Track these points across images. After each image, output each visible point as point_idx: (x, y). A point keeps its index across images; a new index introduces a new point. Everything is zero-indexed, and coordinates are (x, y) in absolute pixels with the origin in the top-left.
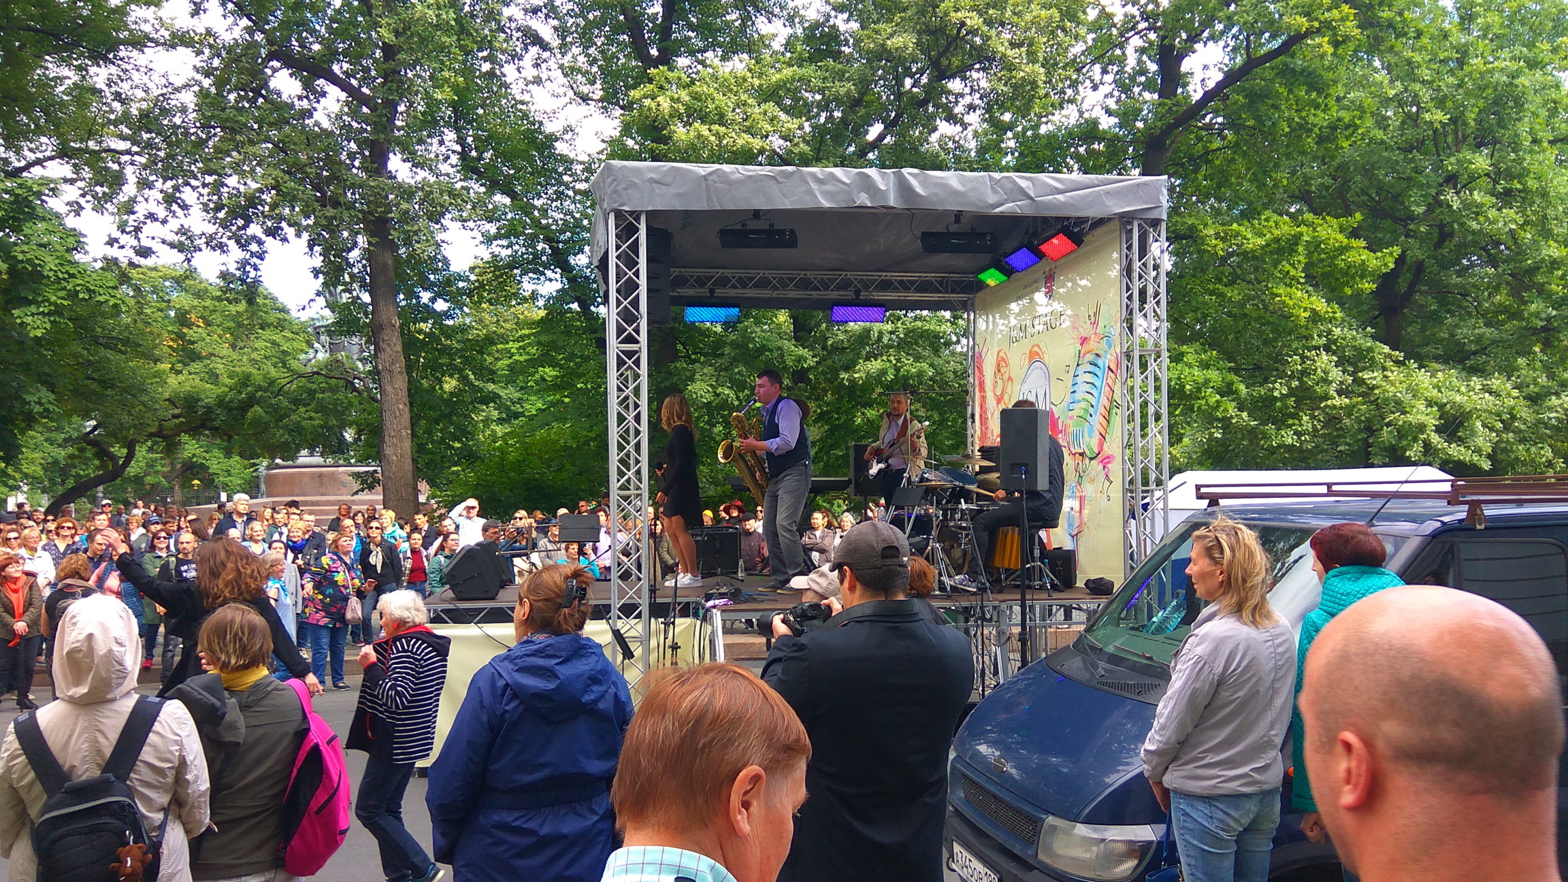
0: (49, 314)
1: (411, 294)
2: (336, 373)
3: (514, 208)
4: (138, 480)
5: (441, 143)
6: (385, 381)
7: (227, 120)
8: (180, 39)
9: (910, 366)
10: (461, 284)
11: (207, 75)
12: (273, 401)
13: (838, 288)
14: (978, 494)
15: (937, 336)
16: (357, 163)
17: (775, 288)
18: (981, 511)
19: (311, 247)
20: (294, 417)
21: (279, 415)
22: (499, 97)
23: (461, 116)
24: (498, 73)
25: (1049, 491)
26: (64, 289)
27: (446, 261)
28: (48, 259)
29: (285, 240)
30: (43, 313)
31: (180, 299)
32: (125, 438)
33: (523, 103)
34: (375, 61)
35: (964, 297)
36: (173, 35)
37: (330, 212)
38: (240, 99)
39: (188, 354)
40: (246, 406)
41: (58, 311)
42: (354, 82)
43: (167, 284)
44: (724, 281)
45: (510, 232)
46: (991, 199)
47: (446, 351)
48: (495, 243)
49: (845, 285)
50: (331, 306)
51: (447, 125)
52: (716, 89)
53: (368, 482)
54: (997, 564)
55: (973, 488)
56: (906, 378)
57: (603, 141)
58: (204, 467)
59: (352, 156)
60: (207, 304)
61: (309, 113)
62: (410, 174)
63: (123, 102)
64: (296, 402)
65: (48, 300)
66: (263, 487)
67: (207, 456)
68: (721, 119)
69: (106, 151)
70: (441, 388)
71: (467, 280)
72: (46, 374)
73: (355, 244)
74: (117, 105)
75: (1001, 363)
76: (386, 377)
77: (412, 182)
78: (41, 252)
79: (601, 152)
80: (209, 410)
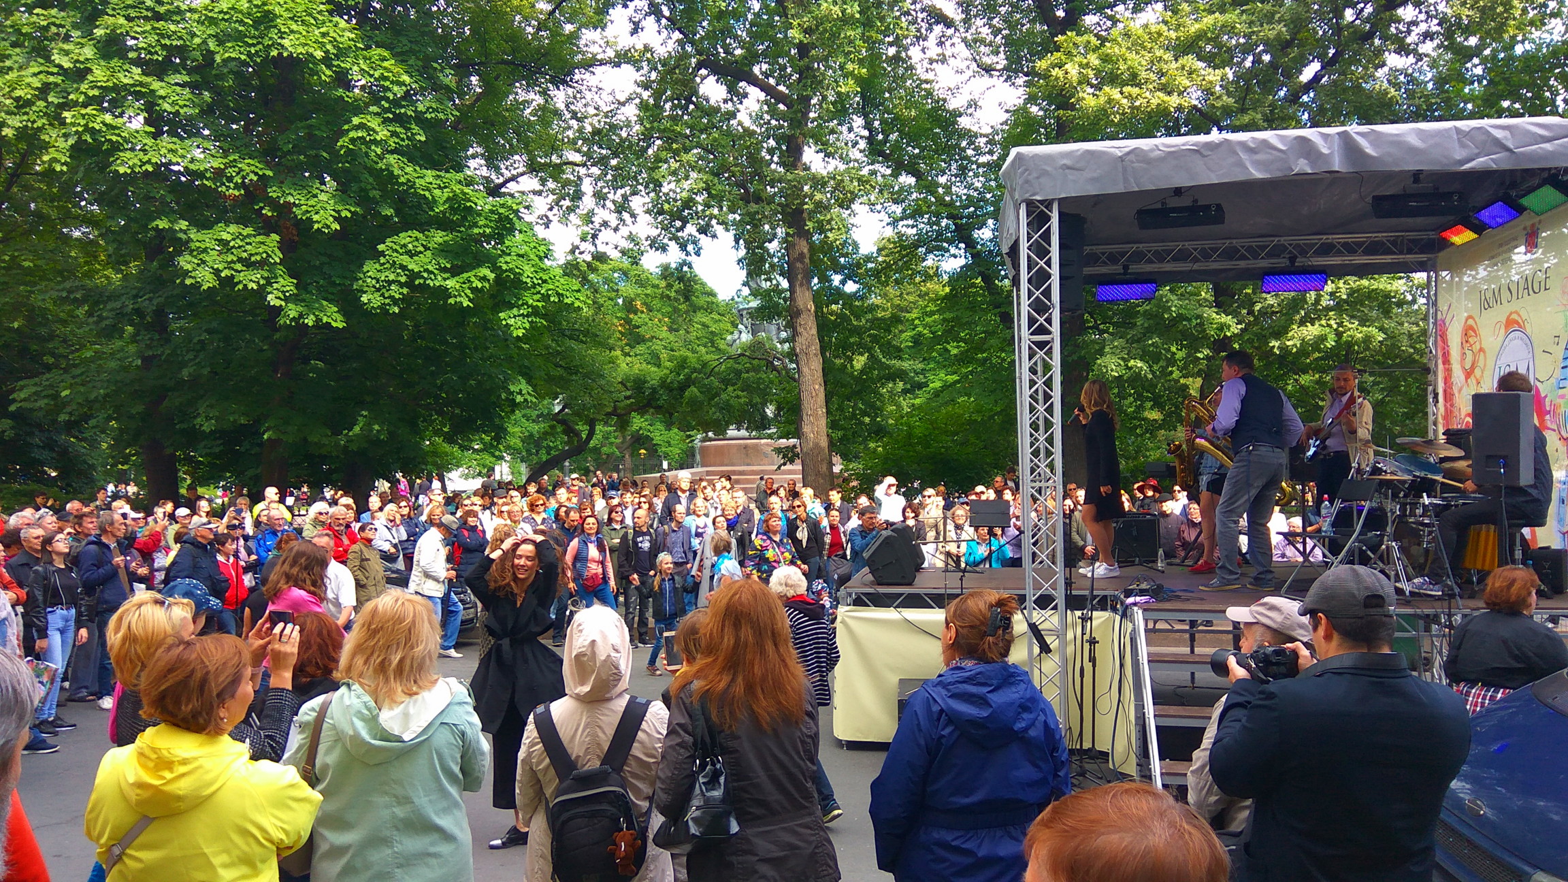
0: (528, 316)
1: (824, 279)
2: (758, 354)
3: (919, 187)
4: (596, 450)
5: (850, 130)
6: (802, 363)
7: (664, 130)
8: (623, 58)
9: (1355, 331)
10: (870, 265)
11: (646, 89)
12: (706, 382)
13: (1270, 255)
14: (1443, 483)
15: (1387, 295)
16: (776, 159)
17: (1196, 260)
18: (1447, 507)
19: (737, 241)
20: (724, 396)
21: (711, 394)
22: (903, 78)
23: (870, 101)
24: (903, 55)
25: (1534, 486)
26: (539, 293)
27: (856, 245)
28: (526, 268)
29: (714, 236)
30: (522, 315)
31: (627, 289)
32: (587, 416)
33: (927, 82)
34: (791, 60)
35: (1423, 257)
36: (618, 55)
37: (753, 207)
38: (674, 108)
39: (635, 337)
40: (683, 387)
41: (535, 312)
42: (772, 81)
43: (616, 275)
44: (1139, 257)
45: (915, 213)
46: (1459, 154)
47: (857, 331)
48: (901, 223)
49: (1276, 252)
50: (755, 293)
51: (856, 112)
52: (1128, 48)
53: (789, 455)
54: (1468, 564)
55: (1439, 478)
56: (1349, 345)
57: (1007, 111)
58: (648, 438)
59: (771, 151)
60: (649, 292)
61: (732, 115)
62: (823, 164)
63: (578, 120)
64: (726, 382)
65: (527, 304)
66: (698, 457)
67: (651, 429)
68: (1134, 80)
69: (566, 164)
70: (852, 367)
71: (875, 260)
72: (526, 367)
73: (775, 236)
74: (574, 123)
75: (1469, 332)
76: (802, 358)
77: (825, 173)
78: (519, 262)
79: (1005, 123)
80: (654, 390)
